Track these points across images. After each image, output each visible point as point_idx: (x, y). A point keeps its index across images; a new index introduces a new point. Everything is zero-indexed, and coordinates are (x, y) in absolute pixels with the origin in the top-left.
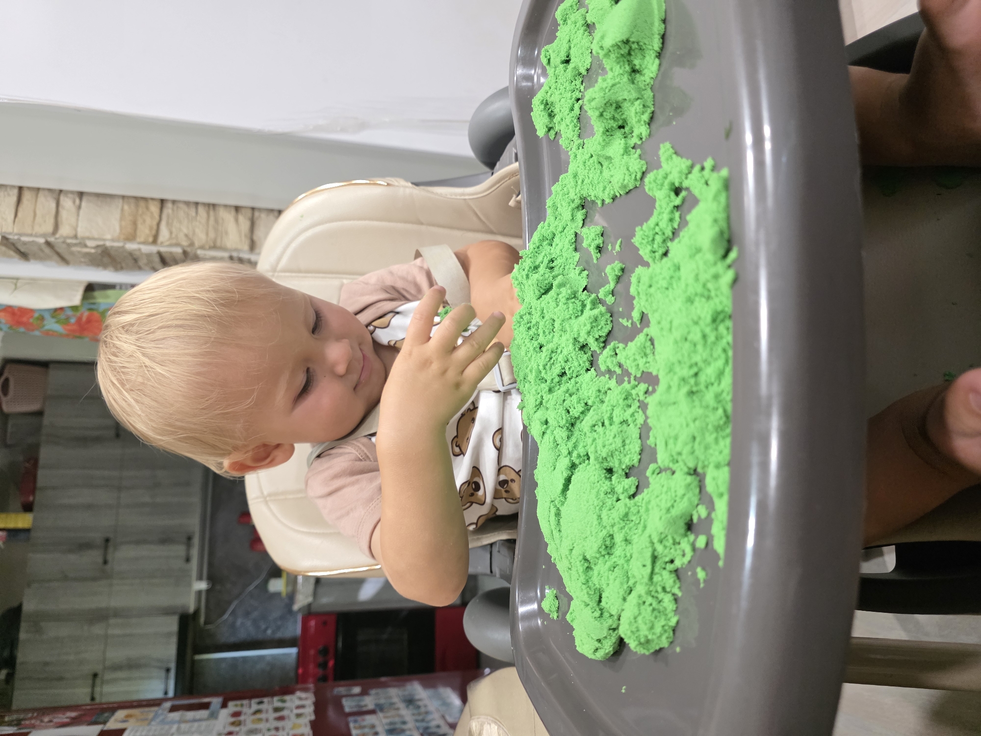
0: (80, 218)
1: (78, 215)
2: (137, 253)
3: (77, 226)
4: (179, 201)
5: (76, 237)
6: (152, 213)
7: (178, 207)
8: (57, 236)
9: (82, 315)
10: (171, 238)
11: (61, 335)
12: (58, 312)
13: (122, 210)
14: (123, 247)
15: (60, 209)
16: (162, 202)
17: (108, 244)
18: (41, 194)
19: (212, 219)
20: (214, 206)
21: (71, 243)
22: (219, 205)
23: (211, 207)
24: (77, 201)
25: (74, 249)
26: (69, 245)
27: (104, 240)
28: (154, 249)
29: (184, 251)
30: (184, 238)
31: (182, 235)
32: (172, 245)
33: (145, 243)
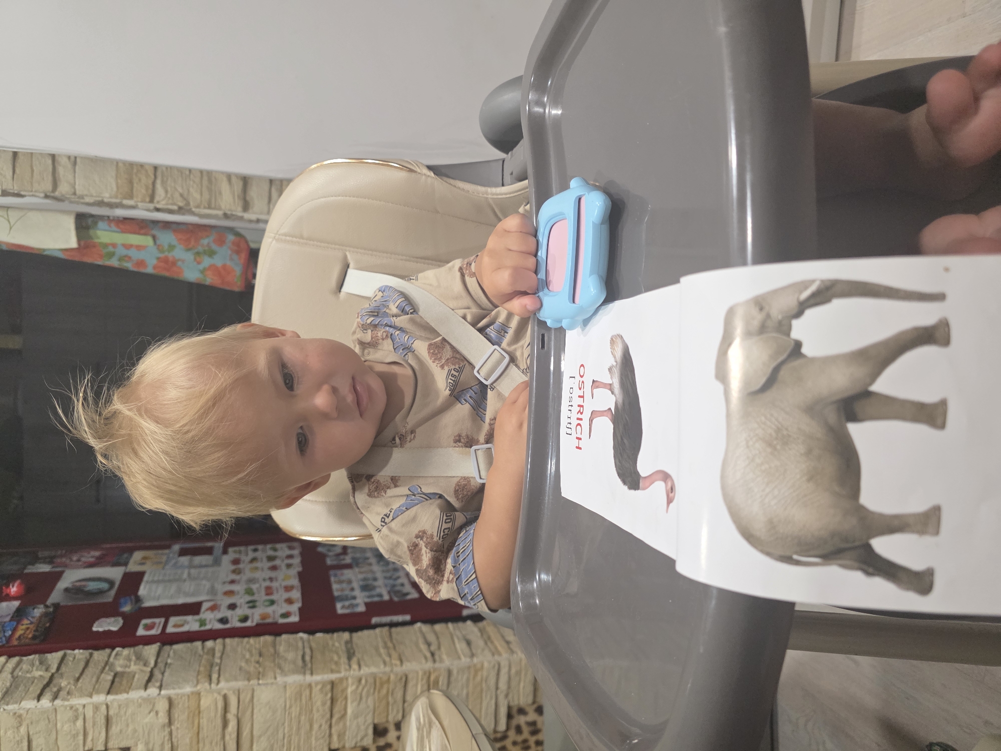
0: (77, 175)
1: (75, 172)
3: (75, 184)
5: (75, 194)
6: (146, 171)
8: (57, 193)
10: (166, 197)
13: (117, 167)
14: (121, 202)
15: (56, 164)
17: (105, 199)
19: (205, 178)
21: (69, 197)
25: (72, 199)
27: (102, 197)
28: (151, 206)
29: (180, 208)
30: (180, 199)
31: (177, 195)
32: (167, 204)
33: (142, 202)
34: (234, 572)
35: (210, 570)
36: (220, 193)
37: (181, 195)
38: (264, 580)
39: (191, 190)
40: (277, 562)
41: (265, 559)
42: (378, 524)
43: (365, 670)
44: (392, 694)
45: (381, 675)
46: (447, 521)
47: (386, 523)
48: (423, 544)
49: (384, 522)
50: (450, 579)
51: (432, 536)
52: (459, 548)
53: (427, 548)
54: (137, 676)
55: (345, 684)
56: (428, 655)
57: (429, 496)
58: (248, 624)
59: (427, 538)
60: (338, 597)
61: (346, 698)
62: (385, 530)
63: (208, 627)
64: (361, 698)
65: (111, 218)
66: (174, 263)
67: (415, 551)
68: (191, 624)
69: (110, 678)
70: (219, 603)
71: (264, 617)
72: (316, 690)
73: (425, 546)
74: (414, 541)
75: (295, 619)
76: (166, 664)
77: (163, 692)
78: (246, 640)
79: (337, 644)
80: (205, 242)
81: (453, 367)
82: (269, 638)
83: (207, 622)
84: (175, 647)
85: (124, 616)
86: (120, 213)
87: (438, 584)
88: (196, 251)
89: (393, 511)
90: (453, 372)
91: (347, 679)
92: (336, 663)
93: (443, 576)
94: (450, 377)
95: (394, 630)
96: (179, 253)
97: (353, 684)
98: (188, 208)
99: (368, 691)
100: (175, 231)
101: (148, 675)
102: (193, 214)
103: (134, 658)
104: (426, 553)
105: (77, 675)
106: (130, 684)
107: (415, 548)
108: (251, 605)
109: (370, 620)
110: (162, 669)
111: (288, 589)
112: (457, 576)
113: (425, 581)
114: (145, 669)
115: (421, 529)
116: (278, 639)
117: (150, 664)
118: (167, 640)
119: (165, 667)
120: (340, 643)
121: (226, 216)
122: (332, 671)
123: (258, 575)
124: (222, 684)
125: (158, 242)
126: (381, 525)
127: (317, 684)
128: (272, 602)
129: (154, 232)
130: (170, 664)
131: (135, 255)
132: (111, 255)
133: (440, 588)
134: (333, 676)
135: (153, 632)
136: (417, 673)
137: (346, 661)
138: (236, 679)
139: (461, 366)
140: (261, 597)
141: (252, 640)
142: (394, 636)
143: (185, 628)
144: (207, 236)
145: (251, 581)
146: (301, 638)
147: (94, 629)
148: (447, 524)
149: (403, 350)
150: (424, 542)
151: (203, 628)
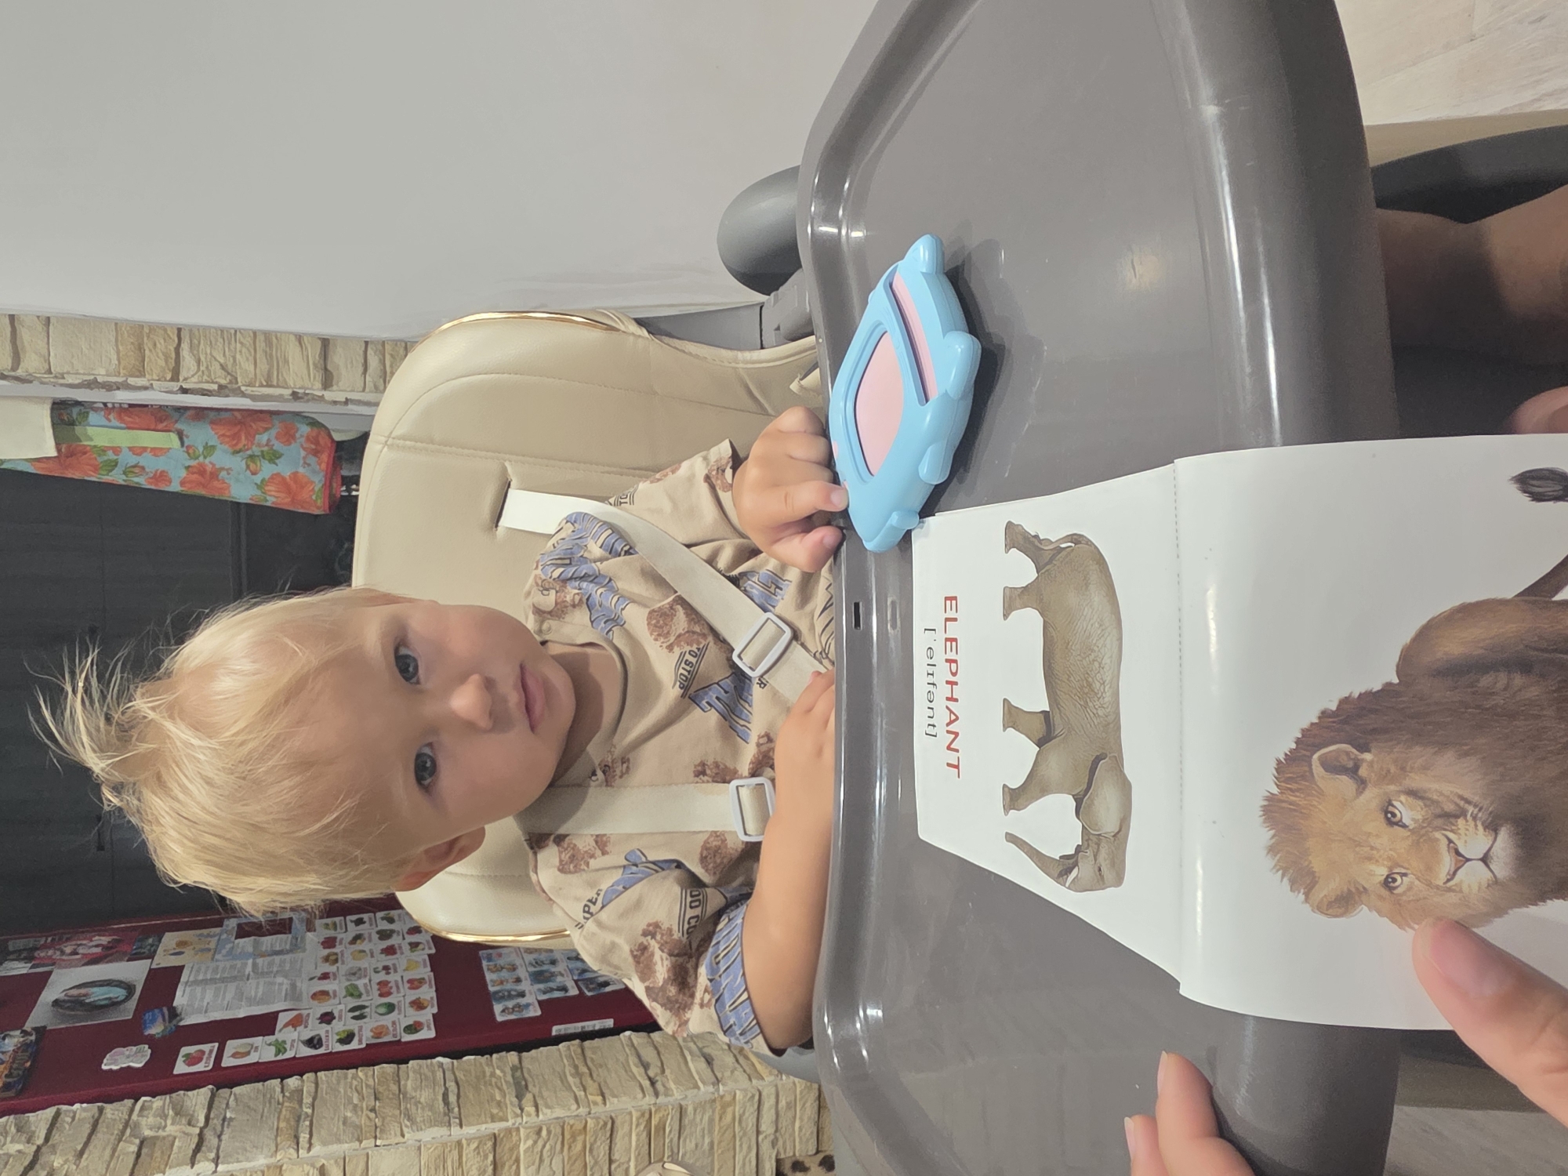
0: (51, 340)
1: (48, 335)
3: (49, 355)
5: (49, 371)
8: (20, 370)
10: (199, 371)
13: (118, 325)
14: (125, 382)
15: (17, 326)
17: (100, 377)
27: (94, 376)
28: (175, 386)
29: (221, 387)
30: (220, 372)
31: (216, 367)
32: (201, 382)
33: (158, 380)
34: (326, 959)
35: (287, 957)
36: (286, 361)
37: (223, 367)
38: (376, 971)
39: (238, 356)
40: (394, 941)
41: (375, 937)
42: (579, 915)
43: (546, 1115)
44: (591, 1150)
45: (572, 1122)
46: (693, 904)
47: (592, 914)
48: (657, 946)
49: (588, 912)
50: (706, 1001)
51: (670, 930)
52: (718, 949)
53: (663, 951)
54: (177, 1143)
55: (515, 1139)
56: (646, 1083)
57: (660, 864)
58: (354, 1045)
59: (662, 935)
60: (496, 993)
61: (517, 1161)
62: (590, 925)
63: (289, 1055)
64: (541, 1160)
65: (110, 405)
66: (214, 475)
67: (642, 958)
68: (261, 1050)
69: (134, 1148)
70: (305, 1013)
71: (378, 1032)
72: (469, 1151)
73: (660, 949)
74: (640, 941)
75: (428, 1033)
76: (224, 1119)
77: (221, 1168)
78: (352, 1071)
79: (498, 1072)
80: (264, 438)
81: (688, 648)
82: (389, 1068)
83: (288, 1046)
84: (237, 1090)
85: (151, 1041)
86: (123, 397)
87: (684, 1009)
88: (249, 452)
89: (602, 894)
90: (688, 657)
91: (518, 1129)
92: (499, 1104)
93: (692, 996)
94: (683, 665)
95: (587, 1043)
96: (223, 458)
97: (527, 1137)
98: (236, 386)
99: (553, 1148)
100: (212, 423)
101: (196, 1140)
102: (244, 395)
103: (171, 1112)
104: (662, 960)
105: (79, 1147)
106: (166, 1158)
107: (643, 954)
108: (357, 1013)
109: (551, 1031)
110: (219, 1128)
111: (415, 984)
112: (716, 997)
113: (662, 1005)
114: (190, 1129)
115: (651, 921)
116: (403, 1067)
117: (198, 1121)
118: (224, 1079)
119: (223, 1125)
120: (502, 1071)
121: (295, 396)
122: (493, 1119)
123: (364, 963)
124: (317, 1149)
125: (187, 442)
126: (585, 918)
127: (469, 1141)
128: (391, 1008)
129: (179, 426)
130: (231, 1119)
131: (151, 464)
132: (113, 465)
133: (688, 1015)
134: (496, 1127)
135: (200, 1067)
136: (630, 1113)
137: (515, 1100)
138: (339, 1141)
139: (701, 646)
140: (372, 1000)
141: (361, 1072)
142: (588, 1054)
143: (253, 1058)
144: (266, 429)
145: (354, 973)
146: (441, 1065)
147: (104, 1067)
148: (693, 910)
149: (605, 623)
150: (658, 943)
151: (280, 1057)
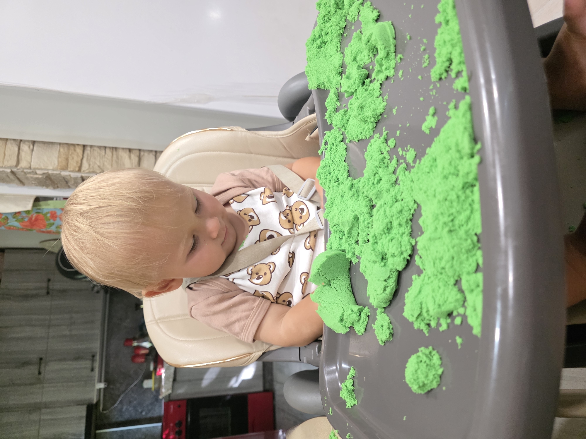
0: (33, 157)
1: (32, 155)
2: (69, 177)
3: (31, 162)
4: (95, 146)
5: (30, 168)
6: (78, 153)
7: (93, 150)
8: (19, 167)
9: (32, 216)
10: (89, 168)
11: (19, 229)
12: (17, 215)
13: (59, 151)
14: (60, 174)
15: (21, 151)
16: (84, 146)
17: (50, 172)
18: (9, 142)
19: (115, 156)
20: (116, 148)
21: (26, 172)
22: (119, 148)
23: (114, 150)
24: (31, 146)
25: (29, 175)
26: (25, 173)
27: (48, 170)
28: (79, 175)
31: (96, 167)
32: (89, 172)
33: (73, 171)
39: (105, 163)
